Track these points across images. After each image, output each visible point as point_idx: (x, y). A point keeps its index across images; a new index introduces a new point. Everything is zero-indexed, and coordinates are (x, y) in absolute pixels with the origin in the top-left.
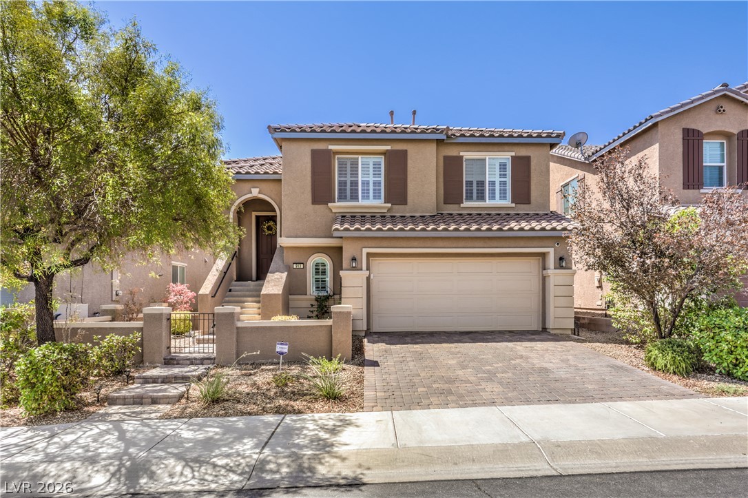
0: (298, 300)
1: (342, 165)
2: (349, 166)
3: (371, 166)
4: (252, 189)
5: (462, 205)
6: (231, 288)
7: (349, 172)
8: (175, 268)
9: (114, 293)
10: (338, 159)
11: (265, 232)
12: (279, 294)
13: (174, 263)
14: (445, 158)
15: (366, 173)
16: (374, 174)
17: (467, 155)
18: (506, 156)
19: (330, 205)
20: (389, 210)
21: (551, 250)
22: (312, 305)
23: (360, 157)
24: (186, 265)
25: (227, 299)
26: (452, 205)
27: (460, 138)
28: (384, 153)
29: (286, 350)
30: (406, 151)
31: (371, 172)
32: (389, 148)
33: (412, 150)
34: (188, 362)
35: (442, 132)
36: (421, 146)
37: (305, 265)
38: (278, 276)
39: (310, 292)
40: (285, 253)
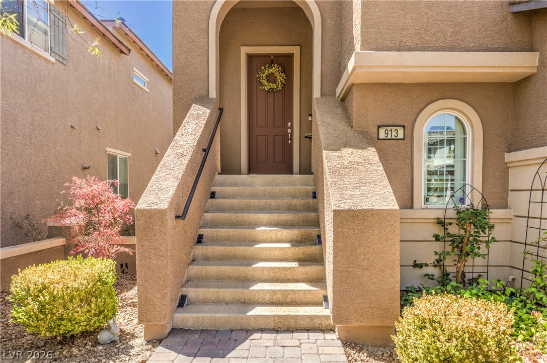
6: (214, 189)
8: (113, 159)
11: (262, 85)
13: (110, 150)
24: (130, 155)
37: (408, 131)
38: (357, 159)
39: (419, 201)
40: (356, 102)
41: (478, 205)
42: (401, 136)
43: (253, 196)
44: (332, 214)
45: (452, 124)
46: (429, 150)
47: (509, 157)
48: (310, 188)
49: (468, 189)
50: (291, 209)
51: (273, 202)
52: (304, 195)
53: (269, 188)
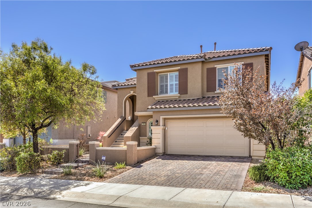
0: (143, 139)
1: (162, 78)
2: (165, 78)
3: (174, 77)
4: (131, 91)
5: (216, 92)
6: (122, 133)
7: (165, 81)
9: (88, 135)
10: (160, 75)
12: (130, 136)
14: (208, 69)
15: (171, 80)
16: (175, 81)
17: (218, 66)
18: (240, 64)
19: (154, 97)
20: (179, 97)
22: (148, 141)
23: (169, 73)
25: (119, 138)
26: (210, 93)
27: (213, 59)
28: (178, 70)
29: (105, 159)
30: (187, 68)
31: (174, 80)
32: (179, 68)
33: (189, 67)
34: (81, 162)
35: (202, 57)
36: (194, 65)
38: (134, 129)
42: (145, 124)
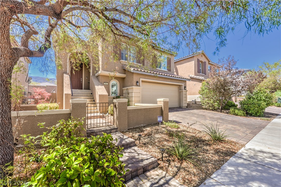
5: (157, 69)
12: (107, 95)
18: (166, 57)
19: (121, 60)
21: (183, 84)
37: (109, 83)
38: (101, 87)
39: (110, 95)
40: (100, 78)
41: (119, 96)
42: (107, 84)
43: (78, 94)
44: (98, 95)
45: (116, 83)
46: (112, 87)
47: (123, 89)
48: (91, 93)
49: (118, 93)
50: (87, 96)
51: (83, 95)
52: (90, 94)
53: (82, 92)
